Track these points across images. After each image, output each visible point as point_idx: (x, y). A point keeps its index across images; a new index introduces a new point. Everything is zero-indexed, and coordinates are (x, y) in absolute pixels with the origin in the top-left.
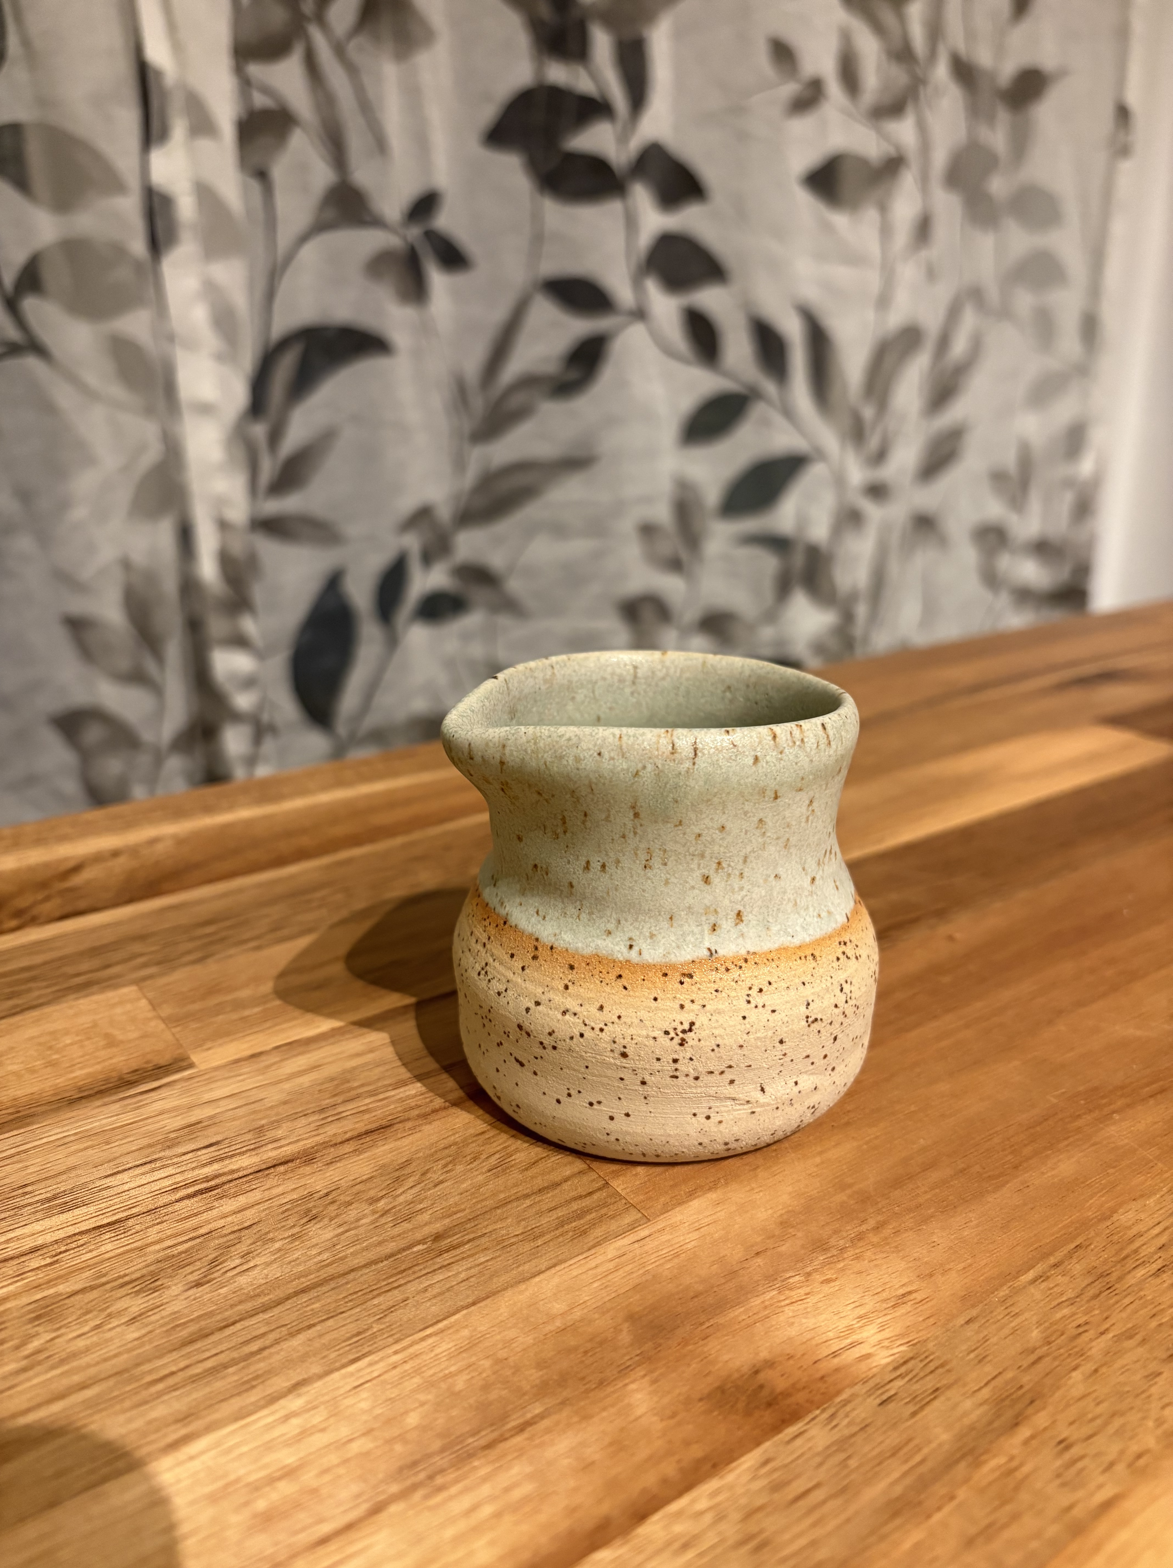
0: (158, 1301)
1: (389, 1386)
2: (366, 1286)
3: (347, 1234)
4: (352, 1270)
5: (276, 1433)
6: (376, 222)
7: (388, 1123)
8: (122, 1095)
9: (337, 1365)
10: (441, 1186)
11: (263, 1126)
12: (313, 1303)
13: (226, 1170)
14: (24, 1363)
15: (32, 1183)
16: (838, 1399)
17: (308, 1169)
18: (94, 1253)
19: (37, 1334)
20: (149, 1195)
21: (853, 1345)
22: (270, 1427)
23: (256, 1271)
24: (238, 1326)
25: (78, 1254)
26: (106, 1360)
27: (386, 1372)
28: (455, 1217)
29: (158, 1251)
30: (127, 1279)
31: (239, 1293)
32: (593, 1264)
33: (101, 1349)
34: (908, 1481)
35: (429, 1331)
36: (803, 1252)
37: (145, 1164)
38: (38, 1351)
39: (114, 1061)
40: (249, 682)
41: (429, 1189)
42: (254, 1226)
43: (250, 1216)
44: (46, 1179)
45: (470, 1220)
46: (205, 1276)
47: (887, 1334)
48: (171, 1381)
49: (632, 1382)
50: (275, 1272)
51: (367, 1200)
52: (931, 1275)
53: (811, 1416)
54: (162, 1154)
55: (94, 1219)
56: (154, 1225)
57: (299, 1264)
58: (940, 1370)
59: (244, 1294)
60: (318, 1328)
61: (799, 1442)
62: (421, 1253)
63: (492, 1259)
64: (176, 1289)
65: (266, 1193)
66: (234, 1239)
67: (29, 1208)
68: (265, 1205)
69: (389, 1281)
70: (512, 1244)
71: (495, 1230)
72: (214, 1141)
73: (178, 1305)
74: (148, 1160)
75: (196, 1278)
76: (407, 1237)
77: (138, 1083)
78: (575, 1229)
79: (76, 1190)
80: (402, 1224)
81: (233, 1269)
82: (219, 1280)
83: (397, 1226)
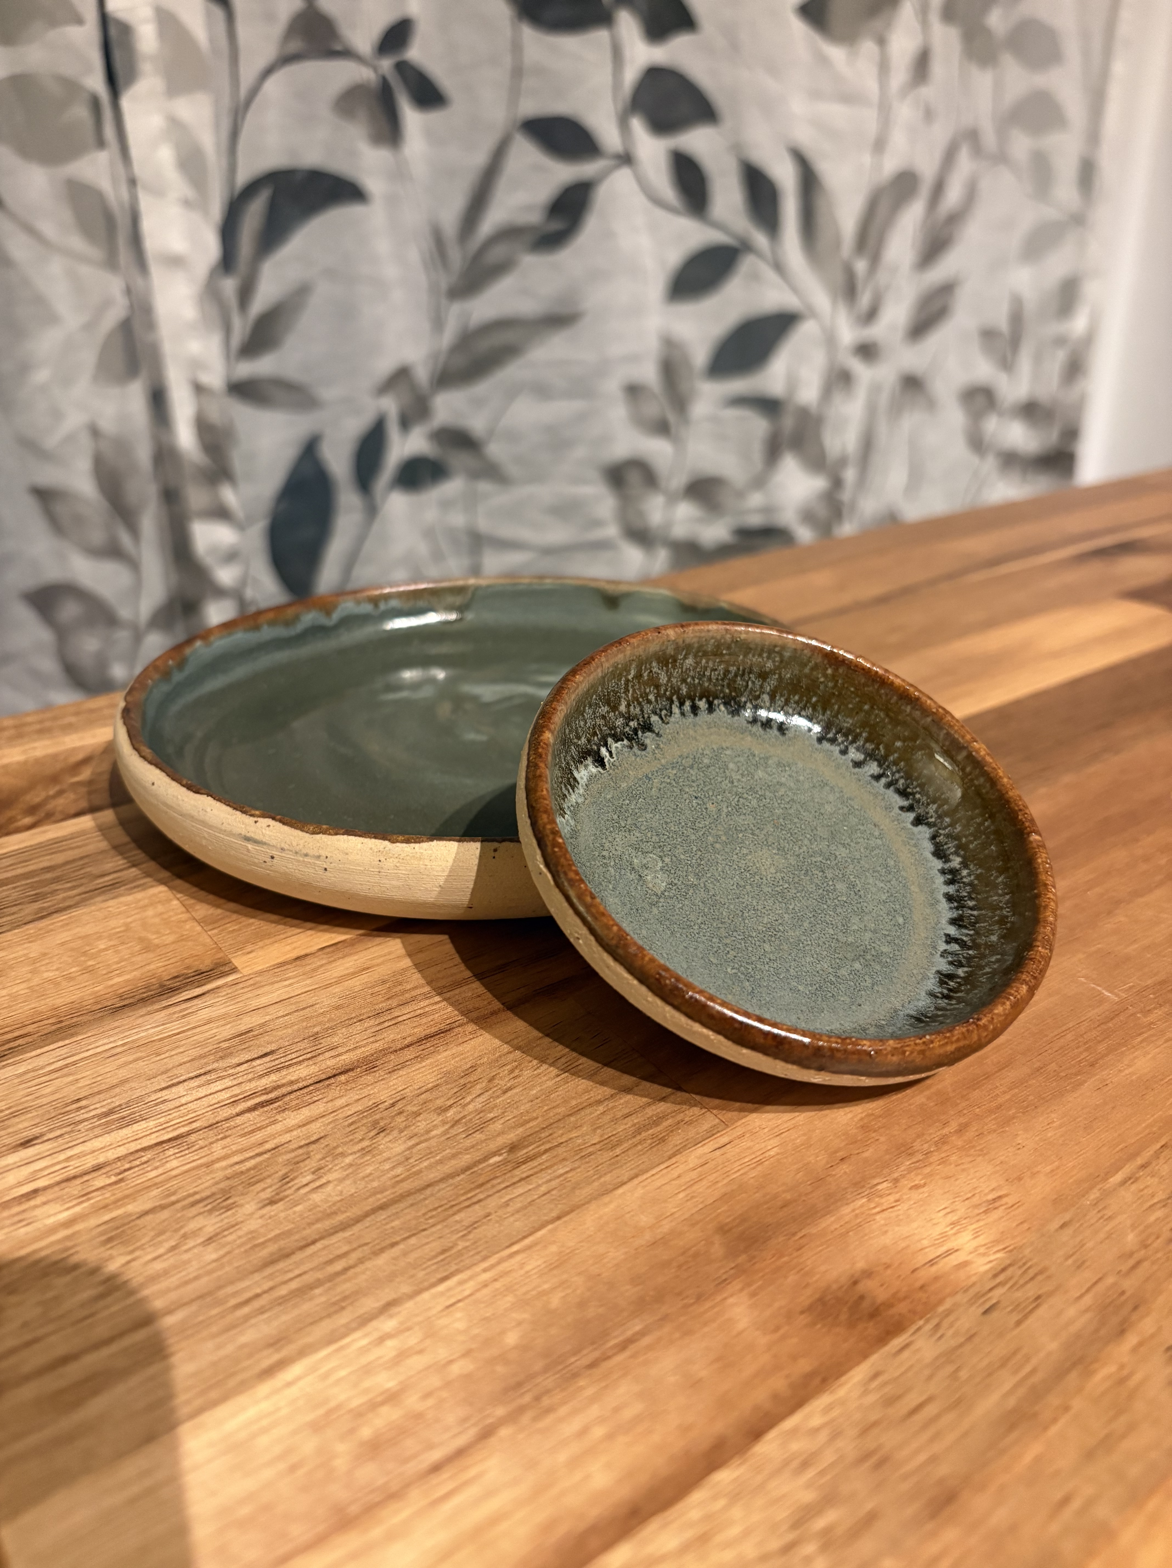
0: (232, 1220)
1: (482, 1305)
2: (445, 1201)
3: (419, 1147)
4: (429, 1186)
5: (371, 1357)
6: (346, 53)
7: (448, 1027)
8: (165, 1003)
9: (426, 1284)
10: (509, 1094)
11: (317, 1033)
12: (393, 1221)
13: (284, 1081)
14: (101, 1289)
15: (85, 1098)
16: (941, 1309)
17: (370, 1078)
18: (160, 1171)
19: (111, 1258)
20: (209, 1109)
21: (949, 1253)
22: (364, 1350)
23: (329, 1188)
24: (319, 1245)
25: (141, 1172)
26: (187, 1283)
27: (478, 1290)
28: (528, 1126)
29: (226, 1168)
30: (197, 1197)
31: (314, 1211)
32: (675, 1173)
33: (180, 1272)
34: (1021, 1392)
35: (515, 1248)
36: (887, 1157)
37: (200, 1075)
38: (114, 1276)
39: (152, 967)
40: (231, 556)
41: (498, 1097)
42: (322, 1141)
43: (316, 1129)
44: (99, 1093)
45: (543, 1128)
46: (277, 1194)
47: (982, 1240)
48: (257, 1304)
49: (732, 1296)
50: (349, 1188)
51: (435, 1110)
52: (1020, 1179)
53: (914, 1327)
54: (215, 1065)
55: (154, 1136)
56: (218, 1140)
57: (373, 1180)
58: (1040, 1278)
59: (320, 1212)
60: (401, 1246)
61: (906, 1354)
62: (498, 1165)
63: (571, 1170)
64: (250, 1208)
65: (330, 1104)
66: (303, 1154)
67: (86, 1123)
68: (330, 1118)
69: (469, 1195)
70: (591, 1154)
71: (571, 1139)
72: (268, 1050)
73: (254, 1224)
74: (202, 1071)
75: (268, 1196)
76: (481, 1149)
77: (181, 990)
78: (653, 1137)
79: (131, 1104)
80: (475, 1135)
81: (307, 1184)
82: (292, 1197)
83: (470, 1137)
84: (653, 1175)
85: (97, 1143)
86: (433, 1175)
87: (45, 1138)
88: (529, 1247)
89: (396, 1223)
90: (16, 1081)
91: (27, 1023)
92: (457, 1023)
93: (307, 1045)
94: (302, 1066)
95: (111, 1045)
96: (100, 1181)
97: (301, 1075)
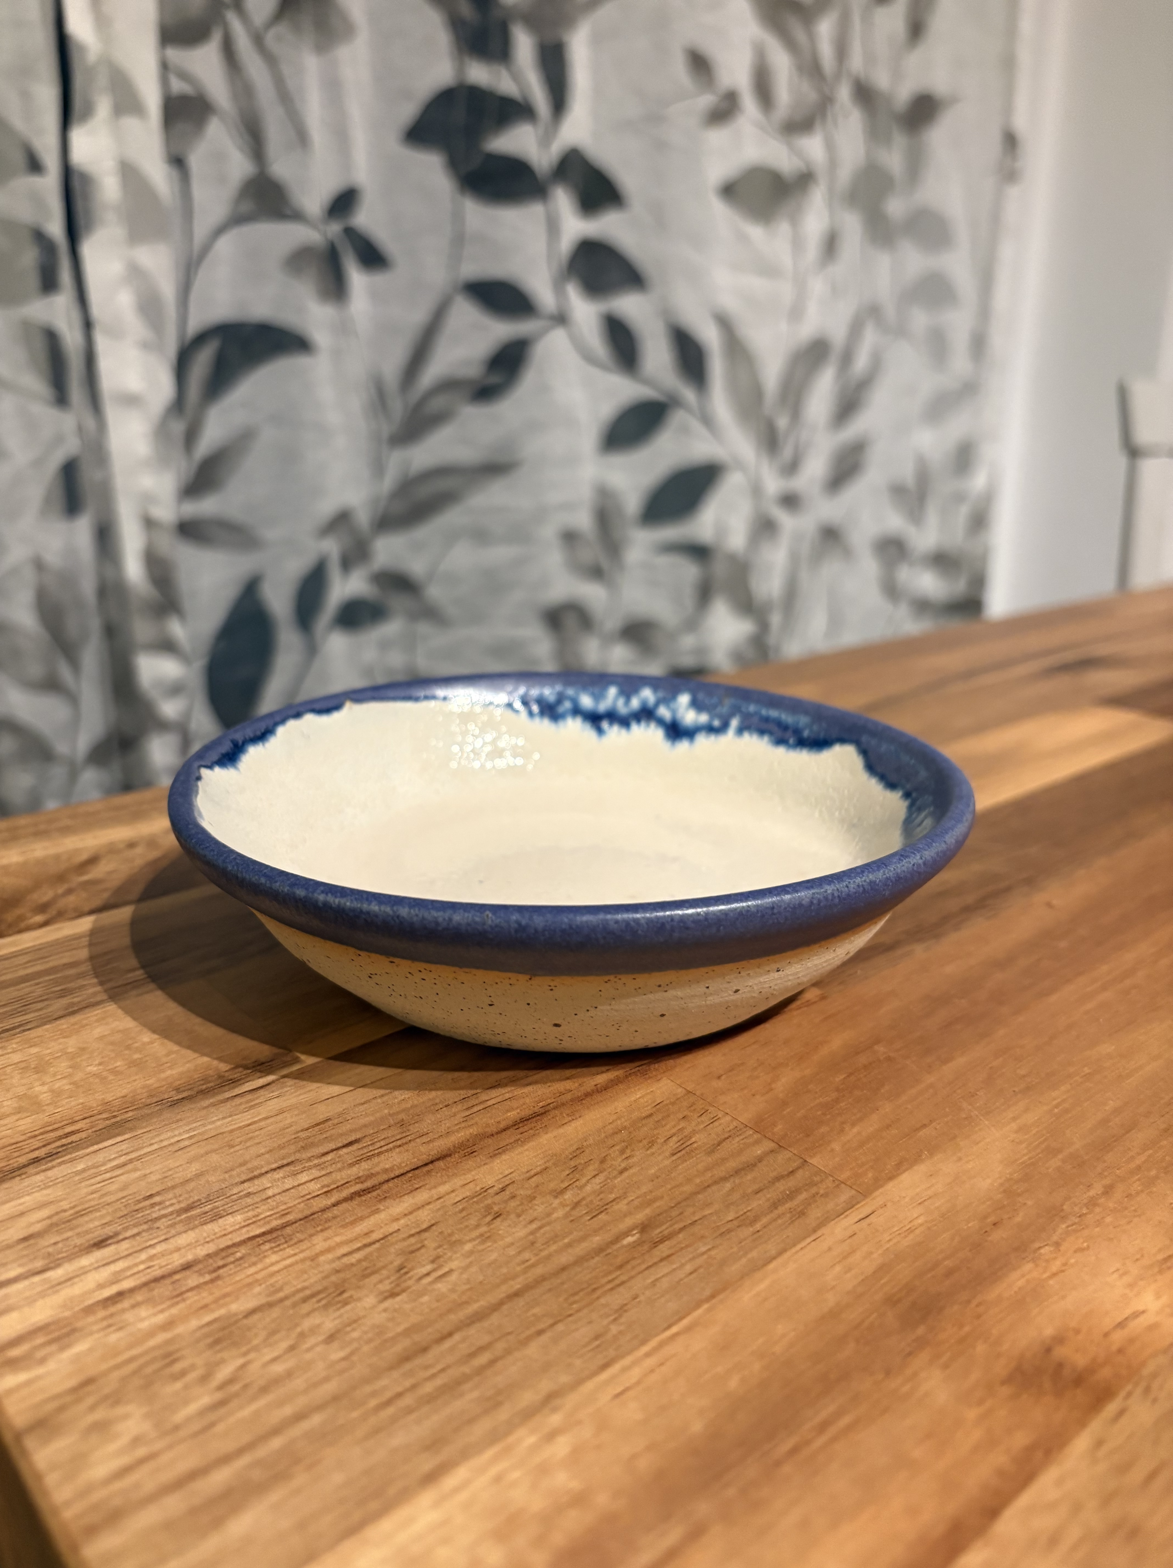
0: (352, 1315)
1: (655, 1392)
2: (586, 1285)
3: (542, 1231)
5: (544, 1455)
6: (297, 216)
7: (542, 1110)
8: (227, 1095)
9: (587, 1373)
10: (626, 1174)
12: (532, 1308)
13: (378, 1169)
14: (218, 1396)
15: (158, 1194)
16: (1145, 1372)
17: (471, 1163)
19: (222, 1361)
20: (300, 1200)
21: (1136, 1314)
22: (534, 1449)
23: (454, 1277)
24: (457, 1337)
25: (239, 1268)
26: (316, 1385)
28: (655, 1205)
29: (332, 1261)
30: (307, 1292)
31: (443, 1302)
32: (824, 1247)
33: (306, 1373)
35: (674, 1329)
36: (1040, 1221)
37: (283, 1166)
38: (231, 1381)
40: (175, 689)
41: (615, 1177)
42: (434, 1228)
43: (425, 1216)
44: (172, 1188)
45: (672, 1207)
46: (398, 1285)
47: (1164, 1301)
48: (402, 1403)
49: (922, 1369)
50: (476, 1275)
51: (551, 1193)
53: (1124, 1392)
54: (298, 1156)
55: (245, 1230)
56: (318, 1232)
57: (501, 1267)
59: (450, 1302)
60: (549, 1334)
61: (1124, 1420)
62: (633, 1245)
63: (713, 1247)
64: (369, 1301)
65: (434, 1191)
66: (416, 1243)
67: (164, 1220)
68: (437, 1204)
69: (610, 1278)
70: (729, 1231)
71: (704, 1217)
72: (353, 1138)
73: (377, 1319)
74: (285, 1162)
75: (388, 1287)
76: (610, 1230)
77: (242, 1081)
78: (790, 1210)
79: (211, 1198)
80: (600, 1216)
81: (428, 1274)
82: (414, 1288)
83: (595, 1219)
84: (802, 1249)
85: (183, 1240)
86: (564, 1259)
87: (121, 1237)
88: (688, 1329)
89: (536, 1310)
90: (77, 1178)
91: (77, 1118)
92: (551, 1105)
93: (394, 1132)
94: (394, 1154)
95: (176, 1139)
96: (193, 1280)
97: (395, 1163)
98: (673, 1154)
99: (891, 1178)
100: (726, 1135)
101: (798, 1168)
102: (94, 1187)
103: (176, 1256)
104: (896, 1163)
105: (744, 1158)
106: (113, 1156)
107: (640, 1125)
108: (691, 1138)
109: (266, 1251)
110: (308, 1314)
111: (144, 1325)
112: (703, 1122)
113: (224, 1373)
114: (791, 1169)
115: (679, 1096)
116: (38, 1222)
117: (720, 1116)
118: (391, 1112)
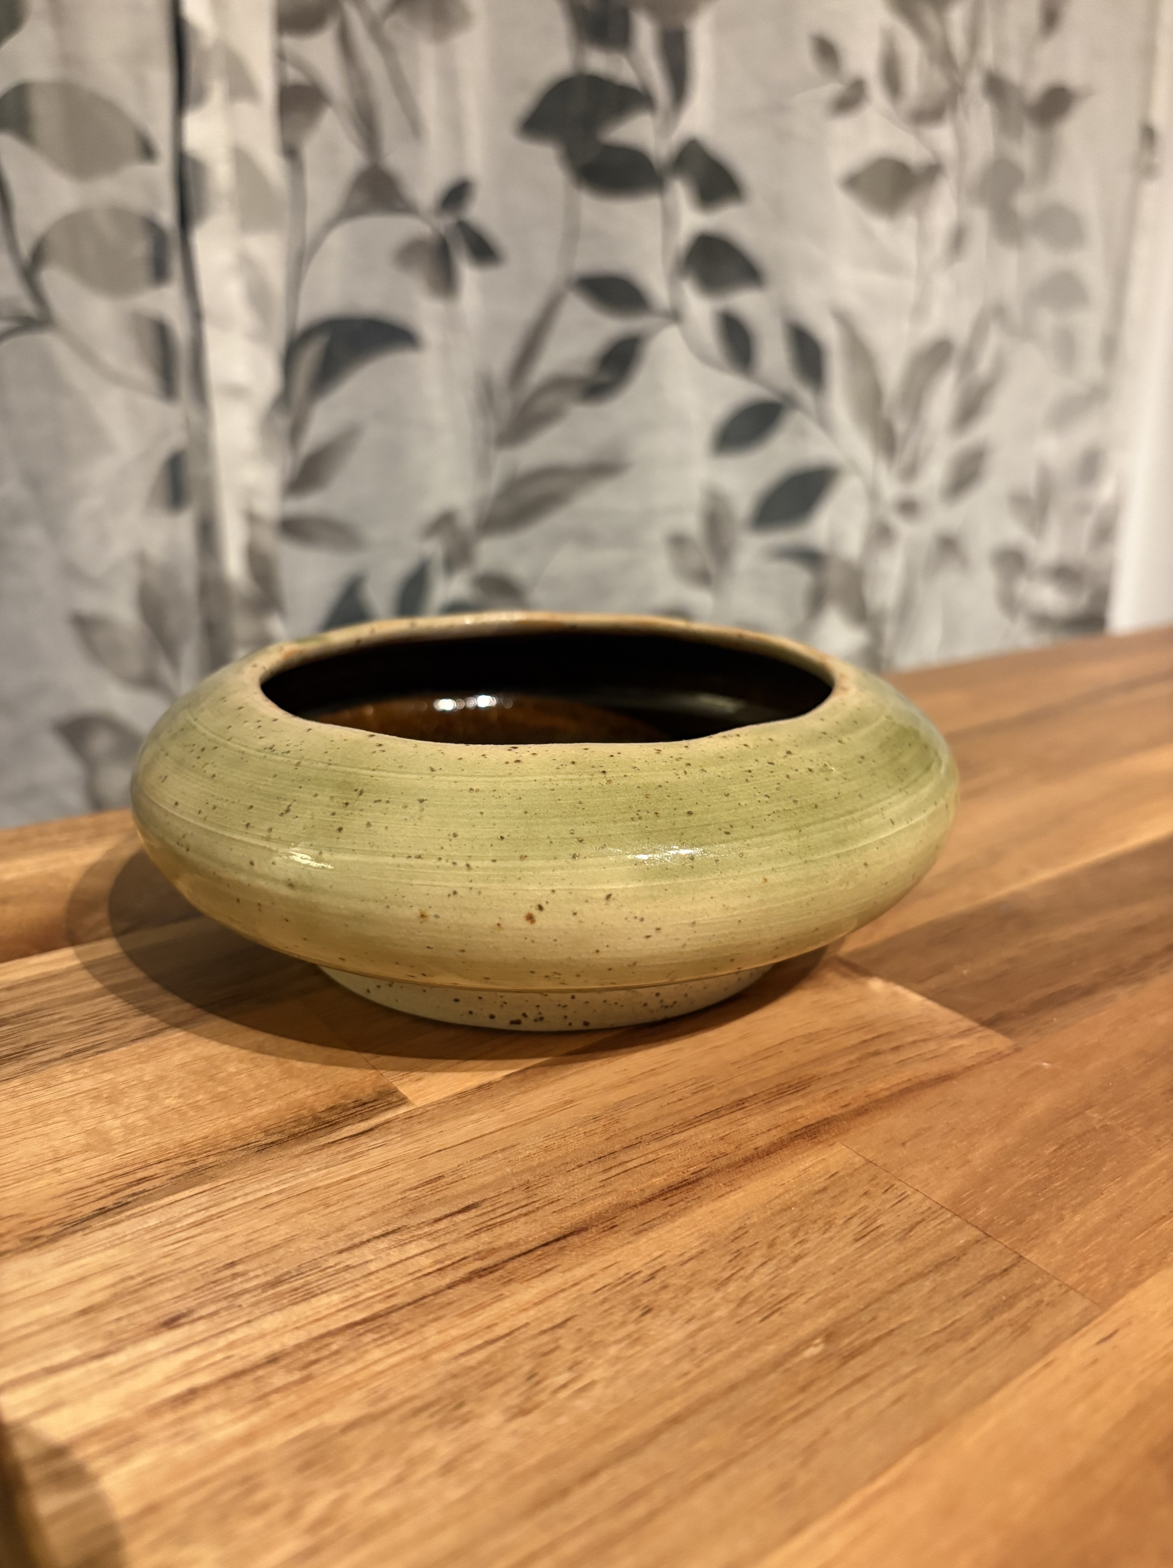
0: (473, 1438)
2: (763, 1412)
3: (703, 1334)
6: (410, 209)
7: (693, 1177)
8: (323, 1141)
10: (801, 1263)
11: (530, 1181)
12: (698, 1440)
14: (310, 1539)
15: (240, 1261)
17: (611, 1240)
19: (313, 1492)
20: (409, 1279)
23: (597, 1391)
24: (604, 1478)
25: (334, 1366)
28: (839, 1307)
29: (448, 1361)
30: (418, 1403)
31: (585, 1425)
32: (1061, 1375)
33: (416, 1516)
35: (881, 1483)
37: (388, 1233)
38: (323, 1521)
39: (300, 1096)
41: (788, 1267)
42: (570, 1323)
43: (559, 1307)
44: (257, 1255)
45: (861, 1310)
46: (528, 1399)
50: (624, 1391)
51: (710, 1283)
54: (405, 1221)
55: (342, 1314)
56: (430, 1322)
57: (654, 1380)
59: (594, 1426)
62: (816, 1360)
63: (918, 1368)
64: (494, 1419)
65: (568, 1275)
66: (548, 1343)
67: (247, 1296)
68: (573, 1292)
69: (792, 1403)
70: (936, 1346)
71: (903, 1324)
72: (471, 1202)
73: (504, 1444)
74: (390, 1228)
75: (516, 1401)
76: (787, 1337)
77: (341, 1125)
78: (1011, 1323)
79: (303, 1270)
80: (772, 1318)
81: (564, 1386)
82: (550, 1403)
83: (767, 1321)
84: (1032, 1377)
85: (268, 1324)
86: (732, 1374)
87: (196, 1316)
88: (897, 1485)
89: (703, 1444)
90: (147, 1237)
91: (151, 1162)
92: (704, 1172)
93: (519, 1196)
94: (519, 1224)
95: (264, 1193)
96: (279, 1378)
97: (521, 1236)
98: (857, 1240)
99: (1133, 1286)
100: (919, 1218)
101: (1013, 1266)
102: (166, 1249)
103: (259, 1344)
104: (1135, 1266)
105: (944, 1248)
106: (190, 1211)
107: (813, 1201)
108: (875, 1220)
109: (368, 1343)
110: (420, 1433)
111: (220, 1436)
112: (888, 1200)
113: (315, 1508)
114: (1004, 1267)
115: (857, 1166)
116: (101, 1290)
117: (909, 1193)
118: (514, 1171)
